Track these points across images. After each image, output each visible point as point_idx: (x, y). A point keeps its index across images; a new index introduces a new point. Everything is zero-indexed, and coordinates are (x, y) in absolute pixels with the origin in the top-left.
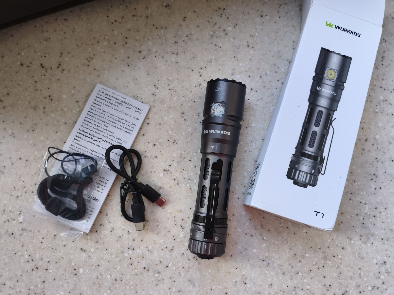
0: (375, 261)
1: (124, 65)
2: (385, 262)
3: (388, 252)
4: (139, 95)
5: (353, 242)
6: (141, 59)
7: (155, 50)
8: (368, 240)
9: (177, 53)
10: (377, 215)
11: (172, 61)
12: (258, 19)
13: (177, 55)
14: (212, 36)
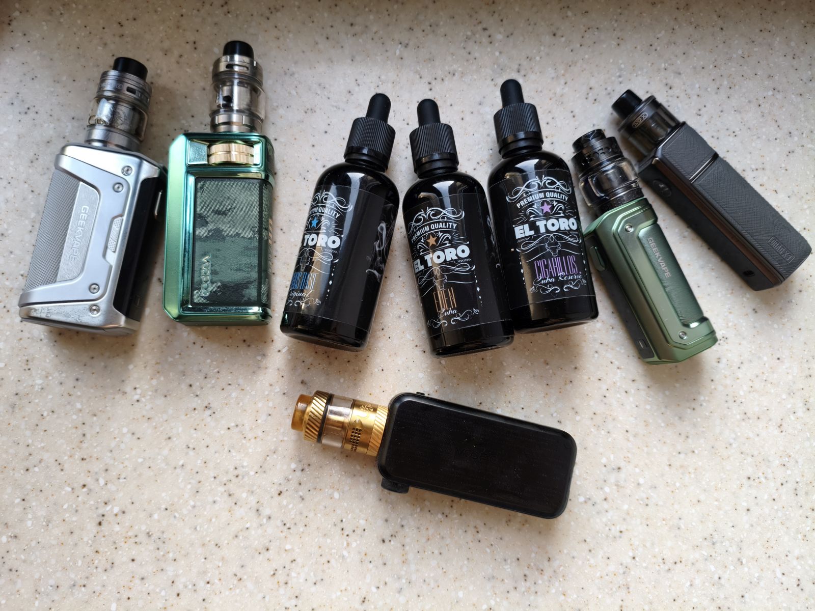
0: (604, 460)
1: (322, 35)
2: (619, 468)
3: (629, 455)
4: (327, 86)
5: (578, 418)
6: (349, 36)
7: (375, 29)
8: (603, 425)
9: (407, 44)
10: (631, 391)
11: (395, 54)
12: (547, 37)
13: (406, 47)
14: (468, 38)
